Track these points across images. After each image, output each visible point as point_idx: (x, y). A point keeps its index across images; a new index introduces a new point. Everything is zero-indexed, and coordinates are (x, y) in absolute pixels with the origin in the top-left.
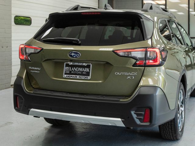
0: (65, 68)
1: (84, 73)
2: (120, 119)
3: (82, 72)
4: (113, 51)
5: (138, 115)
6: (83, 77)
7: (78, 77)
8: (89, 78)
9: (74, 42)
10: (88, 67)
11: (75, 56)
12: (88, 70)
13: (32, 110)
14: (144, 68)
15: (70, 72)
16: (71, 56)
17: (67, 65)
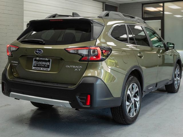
0: (34, 62)
1: (46, 66)
2: (68, 102)
3: (45, 65)
4: (65, 49)
5: (81, 99)
6: (45, 69)
7: (42, 69)
8: (49, 69)
9: (40, 42)
10: (49, 61)
11: (39, 53)
12: (49, 64)
13: (12, 93)
14: (87, 62)
15: (37, 65)
16: (36, 52)
17: (35, 60)
